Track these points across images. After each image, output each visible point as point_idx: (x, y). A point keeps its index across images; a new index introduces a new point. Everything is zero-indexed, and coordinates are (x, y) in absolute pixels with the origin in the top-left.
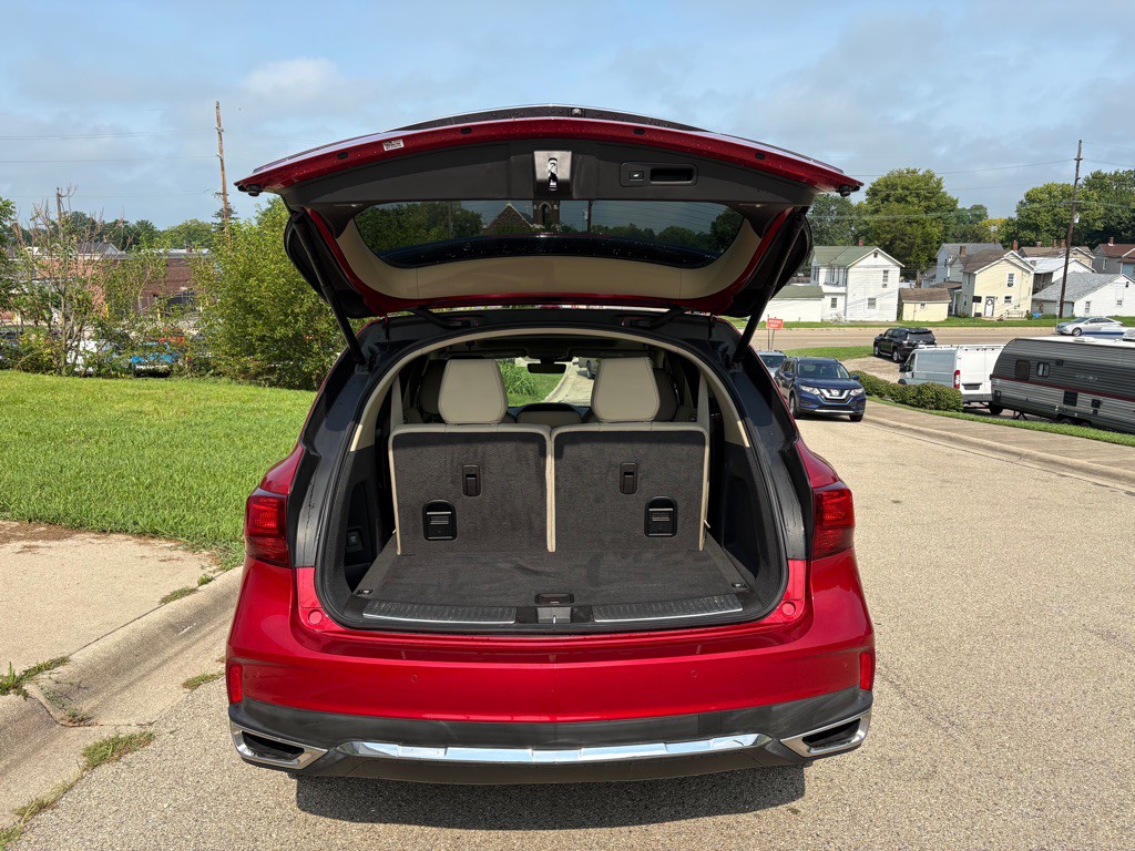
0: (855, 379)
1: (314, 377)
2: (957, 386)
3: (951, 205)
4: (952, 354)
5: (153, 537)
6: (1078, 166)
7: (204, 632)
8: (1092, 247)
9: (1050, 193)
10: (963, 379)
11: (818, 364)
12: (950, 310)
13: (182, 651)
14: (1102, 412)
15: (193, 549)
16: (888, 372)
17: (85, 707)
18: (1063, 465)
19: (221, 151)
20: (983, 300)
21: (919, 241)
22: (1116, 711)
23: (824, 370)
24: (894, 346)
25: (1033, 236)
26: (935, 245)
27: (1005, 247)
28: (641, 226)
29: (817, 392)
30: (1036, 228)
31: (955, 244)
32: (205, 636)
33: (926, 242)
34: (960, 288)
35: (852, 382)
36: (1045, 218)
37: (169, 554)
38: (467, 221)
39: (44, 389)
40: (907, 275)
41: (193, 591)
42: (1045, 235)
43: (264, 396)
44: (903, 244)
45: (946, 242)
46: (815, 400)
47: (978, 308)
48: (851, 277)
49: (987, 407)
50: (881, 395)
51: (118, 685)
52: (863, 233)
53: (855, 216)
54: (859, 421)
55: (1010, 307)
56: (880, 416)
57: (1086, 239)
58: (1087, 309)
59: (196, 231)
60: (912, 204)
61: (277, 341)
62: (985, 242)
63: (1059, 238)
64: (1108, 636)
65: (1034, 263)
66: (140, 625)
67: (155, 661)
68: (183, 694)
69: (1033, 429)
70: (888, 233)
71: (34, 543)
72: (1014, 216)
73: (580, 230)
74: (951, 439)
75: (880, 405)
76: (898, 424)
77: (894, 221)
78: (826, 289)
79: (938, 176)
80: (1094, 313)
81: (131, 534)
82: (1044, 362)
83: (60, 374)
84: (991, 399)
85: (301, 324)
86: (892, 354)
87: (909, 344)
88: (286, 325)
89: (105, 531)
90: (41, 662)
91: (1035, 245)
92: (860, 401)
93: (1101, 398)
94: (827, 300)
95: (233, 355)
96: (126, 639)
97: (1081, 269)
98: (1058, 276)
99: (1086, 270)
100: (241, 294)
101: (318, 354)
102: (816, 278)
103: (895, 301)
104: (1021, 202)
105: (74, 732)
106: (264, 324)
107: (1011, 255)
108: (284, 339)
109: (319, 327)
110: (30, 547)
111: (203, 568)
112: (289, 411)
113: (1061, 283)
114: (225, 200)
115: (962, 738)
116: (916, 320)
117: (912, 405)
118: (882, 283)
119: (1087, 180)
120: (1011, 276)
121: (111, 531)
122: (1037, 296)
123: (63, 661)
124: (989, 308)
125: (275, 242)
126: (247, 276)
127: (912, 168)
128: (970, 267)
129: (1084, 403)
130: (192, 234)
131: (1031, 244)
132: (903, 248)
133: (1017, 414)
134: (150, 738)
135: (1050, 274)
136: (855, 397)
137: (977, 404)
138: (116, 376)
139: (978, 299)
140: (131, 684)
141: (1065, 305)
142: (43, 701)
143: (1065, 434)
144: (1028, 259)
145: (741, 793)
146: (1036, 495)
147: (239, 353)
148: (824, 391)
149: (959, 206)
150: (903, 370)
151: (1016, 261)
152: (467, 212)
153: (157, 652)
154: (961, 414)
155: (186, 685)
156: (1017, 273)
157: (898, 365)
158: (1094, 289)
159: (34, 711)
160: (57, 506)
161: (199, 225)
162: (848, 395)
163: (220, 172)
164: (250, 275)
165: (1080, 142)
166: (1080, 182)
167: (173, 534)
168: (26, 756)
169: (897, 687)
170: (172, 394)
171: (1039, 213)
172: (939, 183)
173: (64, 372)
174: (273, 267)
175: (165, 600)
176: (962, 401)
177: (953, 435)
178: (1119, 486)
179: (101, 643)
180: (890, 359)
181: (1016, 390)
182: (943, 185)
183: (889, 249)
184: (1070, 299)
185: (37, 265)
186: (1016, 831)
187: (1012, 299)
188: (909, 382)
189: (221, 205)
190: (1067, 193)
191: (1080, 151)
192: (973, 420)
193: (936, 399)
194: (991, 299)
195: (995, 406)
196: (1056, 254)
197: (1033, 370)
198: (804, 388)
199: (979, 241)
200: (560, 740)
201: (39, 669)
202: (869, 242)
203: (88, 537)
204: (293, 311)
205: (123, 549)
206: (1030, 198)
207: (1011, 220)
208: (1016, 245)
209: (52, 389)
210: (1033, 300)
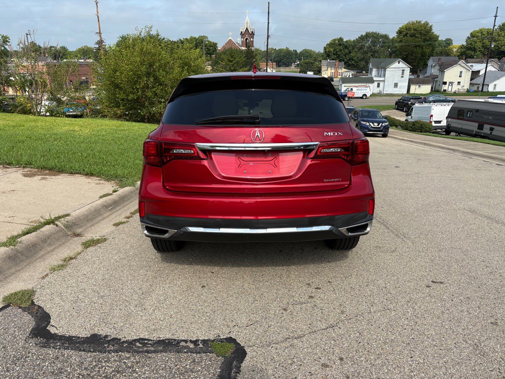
0: (385, 118)
1: (146, 117)
2: (431, 122)
3: (436, 38)
4: (430, 107)
5: (91, 176)
6: (495, 20)
7: (117, 209)
8: (499, 59)
9: (482, 33)
10: (434, 119)
11: (369, 112)
12: (432, 88)
13: (110, 215)
14: (494, 133)
15: (108, 180)
16: (401, 116)
17: (79, 231)
18: (472, 154)
19: (98, 13)
20: (448, 84)
21: (419, 55)
22: (469, 234)
23: (371, 115)
24: (404, 104)
25: (473, 53)
26: (427, 57)
27: (459, 59)
28: (291, 49)
29: (368, 124)
30: (474, 50)
31: (436, 57)
32: (117, 211)
33: (423, 56)
34: (437, 78)
35: (384, 119)
36: (479, 45)
37: (99, 182)
38: (211, 46)
39: (31, 121)
40: (413, 71)
41: (111, 194)
42: (478, 53)
43: (126, 125)
44: (412, 57)
45: (432, 56)
46: (367, 128)
47: (445, 87)
48: (387, 72)
49: (444, 132)
50: (396, 126)
51: (89, 225)
52: (394, 52)
53: (391, 44)
54: (386, 137)
55: (460, 87)
56: (396, 135)
57: (497, 55)
58: (495, 88)
59: (87, 51)
60: (418, 38)
61: (129, 101)
62: (451, 56)
63: (484, 55)
64: (473, 211)
65: (472, 66)
66: (94, 205)
67: (101, 218)
68: (114, 228)
69: (462, 140)
70: (406, 52)
71: (45, 177)
72: (465, 44)
73: (263, 50)
74: (425, 144)
75: (396, 130)
76: (403, 138)
77: (408, 46)
78: (375, 79)
79: (430, 24)
80: (498, 90)
81: (83, 174)
82: (470, 110)
83: (35, 115)
84: (446, 128)
85: (140, 93)
86: (403, 108)
87: (411, 104)
88: (134, 94)
89: (72, 173)
90: (60, 215)
91: (473, 58)
92: (386, 129)
93: (494, 127)
94: (376, 84)
95: (110, 107)
96: (89, 209)
97: (493, 69)
98: (482, 72)
99: (496, 70)
100: (113, 80)
101: (147, 107)
102: (371, 73)
103: (407, 84)
104: (468, 37)
105: (76, 239)
106: (124, 93)
107: (462, 62)
108: (133, 100)
109: (147, 94)
110: (44, 178)
111: (113, 187)
112: (137, 130)
113: (483, 75)
114: (100, 36)
115: (408, 241)
116: (416, 93)
117: (410, 130)
118: (401, 75)
119: (500, 26)
120: (461, 72)
121: (75, 173)
122: (472, 82)
123: (68, 215)
124: (450, 87)
125: (127, 55)
126: (115, 71)
127: (419, 20)
128: (443, 68)
129: (486, 129)
130: (85, 52)
131: (472, 57)
132: (412, 59)
133: (457, 134)
134: (105, 240)
135: (479, 71)
136: (384, 126)
137: (440, 130)
138: (59, 116)
139: (445, 83)
140: (93, 225)
141: (484, 86)
142: (63, 228)
143: (476, 141)
144: (469, 64)
145: (324, 256)
146: (457, 165)
147: (113, 106)
148: (371, 124)
149: (440, 39)
150: (407, 115)
151: (464, 65)
152: (211, 42)
153: (101, 215)
154: (431, 134)
155: (114, 225)
156: (464, 70)
157: (405, 113)
158: (498, 78)
159: (61, 231)
160: (52, 163)
161: (88, 48)
162: (382, 125)
163: (98, 23)
164: (116, 71)
165: (497, 7)
166: (496, 27)
167: (99, 175)
168: (60, 245)
169: (386, 226)
170: (86, 123)
171: (476, 42)
172: (431, 27)
173: (36, 114)
174: (127, 67)
175: (101, 197)
176: (432, 128)
177: (426, 142)
178: (494, 162)
179: (81, 210)
180: (402, 110)
181: (457, 124)
182: (433, 28)
183: (406, 60)
184: (487, 83)
185: (21, 67)
186: (422, 266)
187: (461, 83)
188: (409, 120)
189: (98, 39)
190: (490, 33)
191: (497, 13)
192: (436, 136)
193: (422, 128)
194: (451, 83)
195: (448, 131)
196: (482, 62)
197: (465, 114)
198: (362, 122)
199: (448, 55)
200: (259, 226)
201: (60, 217)
202: (397, 57)
203: (66, 175)
204: (136, 87)
205: (81, 180)
206: (472, 35)
207: (463, 45)
208: (464, 58)
209: (34, 121)
210: (470, 84)
